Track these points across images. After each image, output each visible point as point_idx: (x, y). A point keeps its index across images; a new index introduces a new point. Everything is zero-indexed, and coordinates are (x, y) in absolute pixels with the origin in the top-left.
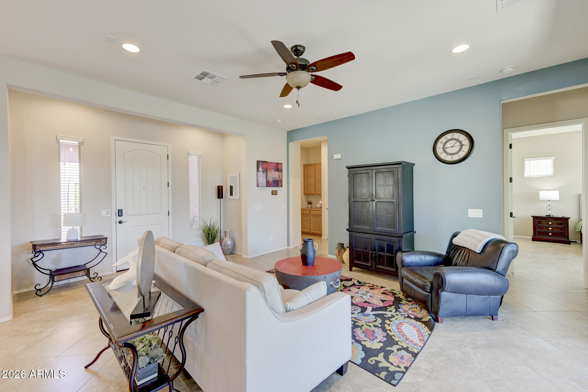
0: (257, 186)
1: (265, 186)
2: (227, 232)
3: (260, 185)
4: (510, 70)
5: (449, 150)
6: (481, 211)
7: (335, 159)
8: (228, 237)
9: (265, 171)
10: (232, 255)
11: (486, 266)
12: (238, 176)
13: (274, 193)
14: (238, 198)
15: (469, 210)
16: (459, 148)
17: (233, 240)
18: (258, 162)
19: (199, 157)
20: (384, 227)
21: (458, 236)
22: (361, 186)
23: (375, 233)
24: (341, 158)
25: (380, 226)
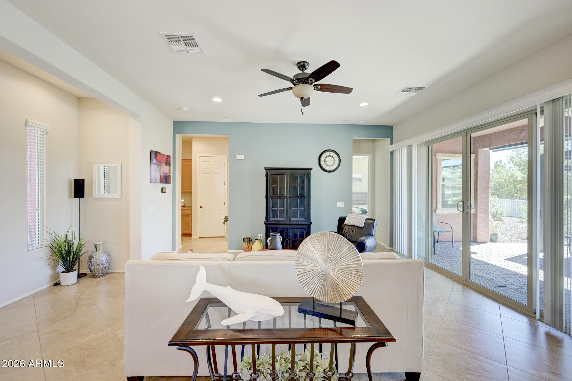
0: (150, 182)
1: (159, 182)
2: (99, 244)
3: (153, 180)
4: (363, 122)
5: (328, 163)
6: (343, 203)
7: (237, 159)
8: (101, 251)
9: (159, 164)
10: (107, 277)
11: (367, 234)
12: (119, 167)
13: (163, 190)
14: (118, 196)
15: (338, 202)
16: (333, 162)
17: (108, 254)
18: (151, 152)
19: (43, 132)
20: (297, 218)
21: (347, 219)
22: (278, 185)
23: (291, 223)
24: (244, 159)
25: (294, 218)
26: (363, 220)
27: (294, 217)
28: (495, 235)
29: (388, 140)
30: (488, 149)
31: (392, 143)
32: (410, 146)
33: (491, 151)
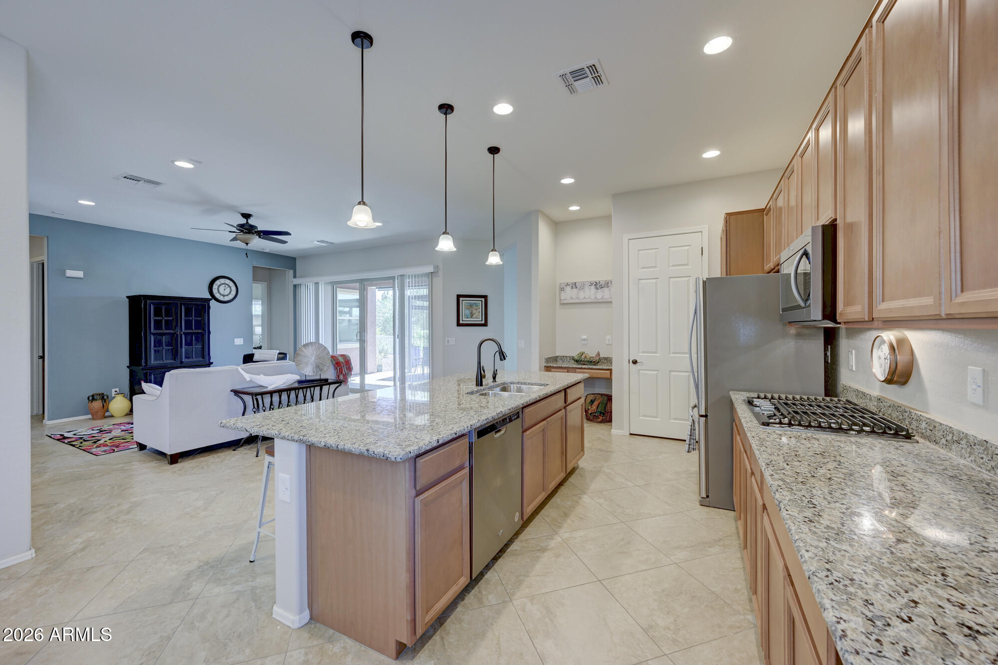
4: (268, 251)
5: (221, 292)
6: (242, 339)
7: (67, 277)
15: (235, 339)
16: (229, 291)
20: (192, 358)
21: (255, 355)
22: (163, 318)
23: (183, 365)
24: (83, 277)
25: (188, 358)
26: (275, 355)
27: (186, 357)
28: (380, 366)
29: (291, 272)
30: (375, 287)
31: (295, 277)
32: (317, 284)
33: (377, 290)
